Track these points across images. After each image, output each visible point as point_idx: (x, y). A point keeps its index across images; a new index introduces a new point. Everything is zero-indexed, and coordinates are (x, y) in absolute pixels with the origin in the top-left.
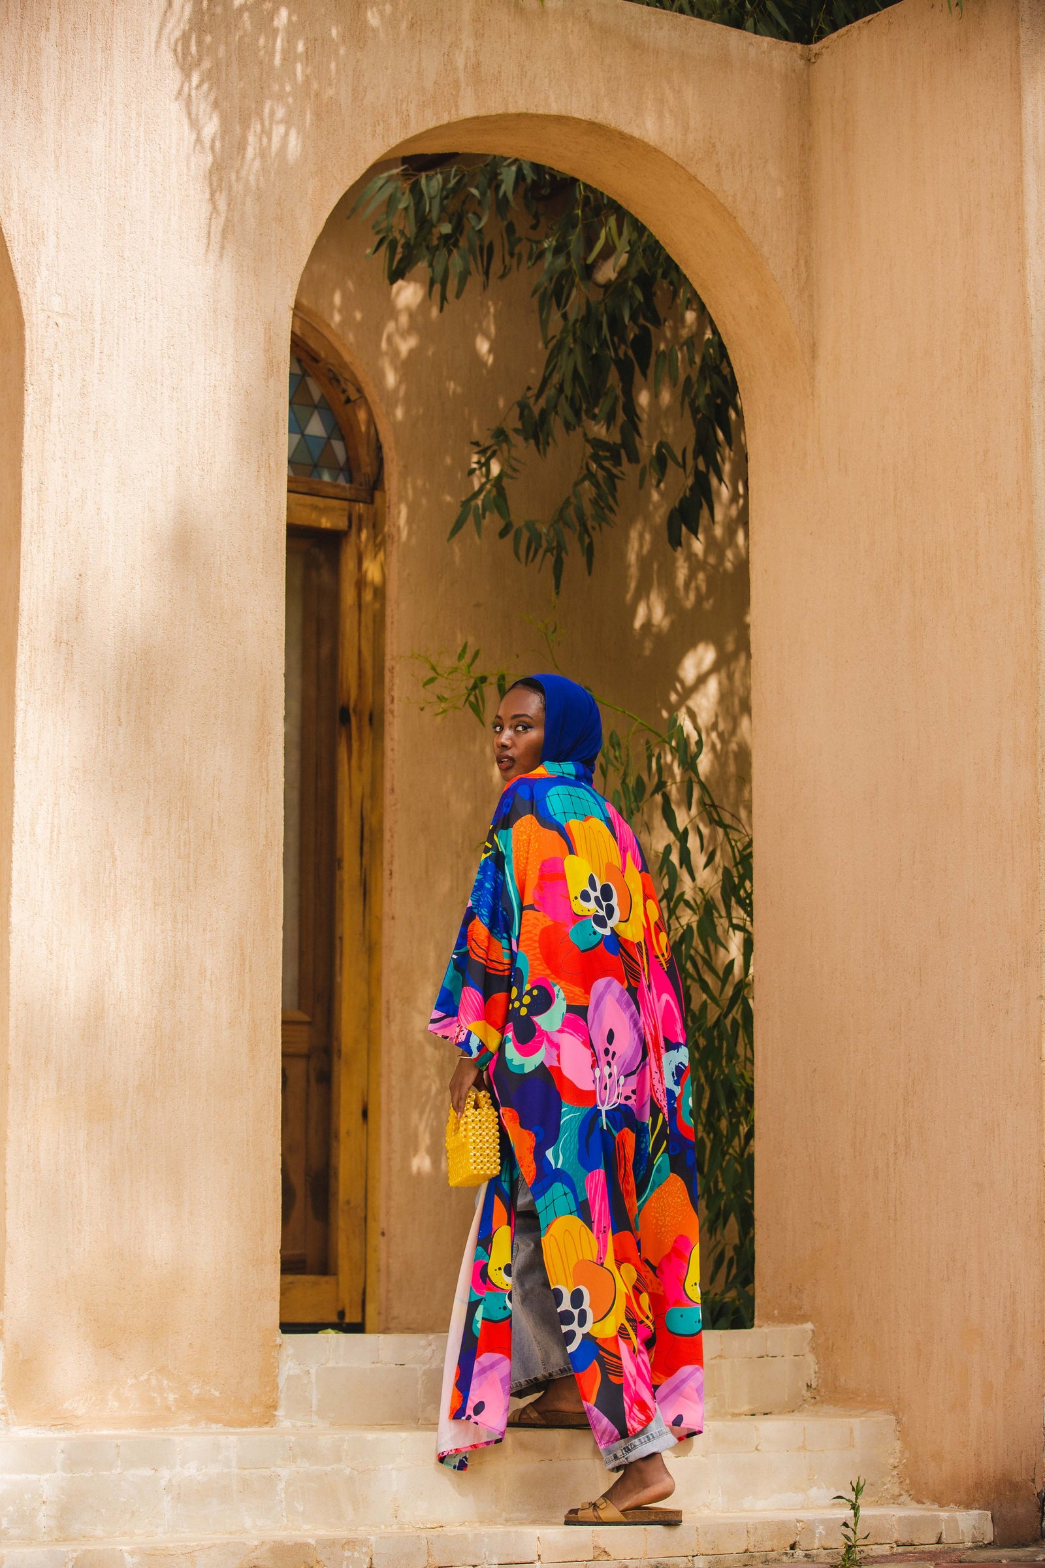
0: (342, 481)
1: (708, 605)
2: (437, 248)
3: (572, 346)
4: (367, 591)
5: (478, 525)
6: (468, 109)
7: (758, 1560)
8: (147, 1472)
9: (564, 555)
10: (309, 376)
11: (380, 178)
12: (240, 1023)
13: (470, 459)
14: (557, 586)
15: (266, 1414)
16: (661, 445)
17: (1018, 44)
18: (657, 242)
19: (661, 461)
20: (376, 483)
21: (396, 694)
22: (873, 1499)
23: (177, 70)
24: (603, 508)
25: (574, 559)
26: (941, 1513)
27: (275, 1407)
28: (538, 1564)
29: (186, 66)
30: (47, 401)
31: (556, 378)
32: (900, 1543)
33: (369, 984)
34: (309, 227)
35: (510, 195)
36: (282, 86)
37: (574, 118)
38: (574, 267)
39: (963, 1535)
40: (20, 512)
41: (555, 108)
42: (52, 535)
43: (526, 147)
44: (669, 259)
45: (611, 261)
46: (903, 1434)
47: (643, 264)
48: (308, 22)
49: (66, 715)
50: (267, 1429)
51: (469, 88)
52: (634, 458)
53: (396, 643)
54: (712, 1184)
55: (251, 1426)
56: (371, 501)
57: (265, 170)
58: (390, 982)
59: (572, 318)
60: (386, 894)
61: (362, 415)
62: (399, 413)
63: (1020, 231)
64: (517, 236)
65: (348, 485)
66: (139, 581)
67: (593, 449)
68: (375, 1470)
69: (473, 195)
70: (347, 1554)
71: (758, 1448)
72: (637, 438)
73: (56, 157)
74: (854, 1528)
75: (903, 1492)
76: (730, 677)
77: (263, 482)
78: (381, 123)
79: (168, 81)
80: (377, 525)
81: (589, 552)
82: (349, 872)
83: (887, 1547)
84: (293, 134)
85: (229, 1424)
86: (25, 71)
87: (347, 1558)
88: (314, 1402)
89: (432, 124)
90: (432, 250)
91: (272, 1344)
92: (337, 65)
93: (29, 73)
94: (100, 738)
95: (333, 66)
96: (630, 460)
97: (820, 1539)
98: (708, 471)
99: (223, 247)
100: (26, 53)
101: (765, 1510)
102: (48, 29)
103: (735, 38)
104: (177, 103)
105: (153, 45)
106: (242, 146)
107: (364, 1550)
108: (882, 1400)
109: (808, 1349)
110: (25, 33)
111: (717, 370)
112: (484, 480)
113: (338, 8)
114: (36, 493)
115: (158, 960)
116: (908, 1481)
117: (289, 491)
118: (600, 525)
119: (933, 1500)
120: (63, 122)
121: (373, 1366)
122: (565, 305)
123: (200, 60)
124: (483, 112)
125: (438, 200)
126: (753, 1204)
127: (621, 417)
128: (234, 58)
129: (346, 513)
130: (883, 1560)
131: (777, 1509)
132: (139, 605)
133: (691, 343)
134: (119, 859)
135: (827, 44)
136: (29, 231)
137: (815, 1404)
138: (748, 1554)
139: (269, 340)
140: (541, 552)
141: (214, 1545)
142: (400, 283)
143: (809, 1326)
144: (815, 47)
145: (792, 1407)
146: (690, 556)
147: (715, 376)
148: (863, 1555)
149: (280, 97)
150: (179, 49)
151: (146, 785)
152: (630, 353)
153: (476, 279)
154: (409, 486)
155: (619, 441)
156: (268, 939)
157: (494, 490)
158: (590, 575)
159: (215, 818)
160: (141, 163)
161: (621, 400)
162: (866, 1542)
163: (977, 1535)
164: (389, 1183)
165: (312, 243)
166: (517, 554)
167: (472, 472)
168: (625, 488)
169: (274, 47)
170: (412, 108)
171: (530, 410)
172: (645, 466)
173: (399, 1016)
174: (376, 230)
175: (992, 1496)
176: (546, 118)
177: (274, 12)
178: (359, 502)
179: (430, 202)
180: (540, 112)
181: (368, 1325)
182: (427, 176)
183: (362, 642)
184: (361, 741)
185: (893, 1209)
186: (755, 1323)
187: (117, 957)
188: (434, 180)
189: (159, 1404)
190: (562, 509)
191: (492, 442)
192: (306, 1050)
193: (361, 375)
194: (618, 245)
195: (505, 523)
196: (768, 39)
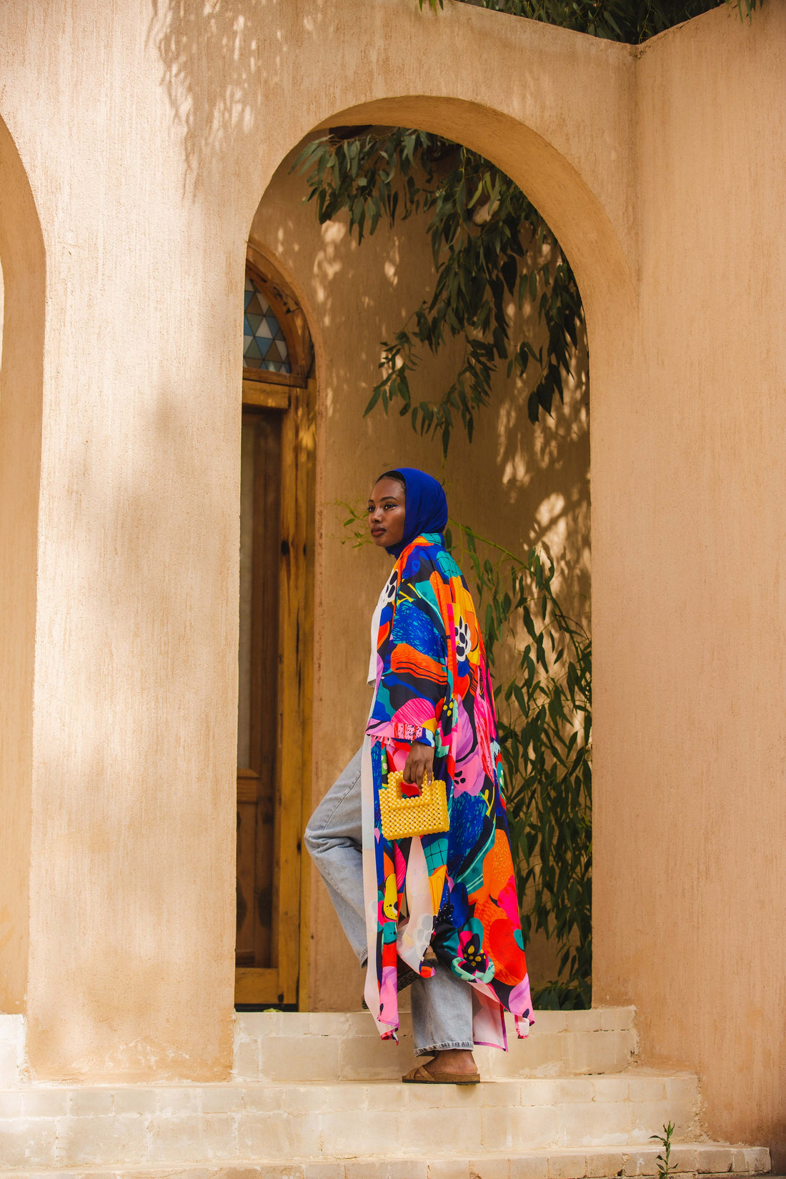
0: (283, 371)
1: (558, 466)
2: (356, 196)
3: (457, 270)
4: (302, 454)
5: (386, 405)
6: (380, 93)
8: (135, 1115)
9: (450, 428)
10: (260, 292)
11: (313, 144)
12: (206, 778)
13: (380, 355)
14: (445, 451)
15: (224, 1070)
16: (523, 345)
18: (521, 192)
19: (524, 357)
20: (309, 373)
21: (323, 531)
22: (680, 1138)
23: (161, 62)
24: (480, 393)
25: (458, 431)
26: (732, 1149)
27: (231, 1067)
29: (168, 60)
30: (63, 311)
31: (445, 295)
32: (700, 1172)
33: (302, 750)
34: (260, 181)
35: (411, 158)
36: (240, 75)
37: (459, 100)
38: (459, 211)
39: (748, 1165)
40: (42, 394)
41: (444, 92)
42: (65, 411)
43: (425, 121)
44: (530, 205)
45: (486, 207)
46: (702, 1088)
47: (510, 209)
48: (259, 27)
49: (76, 547)
50: (224, 1083)
51: (380, 76)
52: (503, 354)
53: (324, 493)
54: (560, 901)
55: (213, 1081)
56: (305, 386)
57: (227, 138)
58: (318, 747)
59: (457, 249)
60: (316, 682)
61: (299, 322)
62: (327, 321)
64: (416, 187)
65: (288, 375)
66: (131, 447)
67: (473, 348)
68: (306, 1114)
69: (383, 157)
71: (594, 1099)
72: (506, 339)
73: (69, 127)
74: (665, 1159)
75: (703, 1133)
76: (575, 520)
77: (224, 373)
78: (314, 103)
79: (154, 71)
80: (310, 404)
81: (470, 426)
82: (288, 665)
83: (691, 1174)
84: (248, 110)
85: (196, 1080)
86: (47, 63)
88: (260, 1063)
89: (352, 103)
90: (352, 198)
91: (228, 1020)
92: (281, 59)
93: (49, 65)
94: (101, 564)
95: (278, 60)
96: (500, 357)
97: (640, 1168)
98: (559, 365)
99: (195, 196)
100: (47, 50)
101: (599, 1146)
102: (64, 32)
103: (581, 41)
104: (161, 88)
105: (143, 44)
106: (209, 120)
107: (298, 1174)
108: (688, 1064)
109: (632, 1025)
110: (47, 35)
111: (566, 289)
112: (390, 371)
113: (282, 17)
114: (53, 380)
115: (144, 731)
116: (706, 1125)
117: (244, 379)
118: (478, 406)
119: (726, 1139)
120: (75, 101)
121: (305, 1036)
122: (452, 240)
123: (178, 55)
124: (391, 95)
125: (356, 161)
126: (591, 916)
127: (494, 324)
128: (203, 53)
129: (287, 395)
131: (608, 1145)
132: (131, 464)
133: (546, 268)
134: (115, 655)
135: (649, 44)
136: (49, 183)
137: (637, 1066)
139: (229, 265)
140: (433, 427)
141: (185, 1171)
142: (328, 222)
143: (633, 1008)
144: (641, 46)
145: (619, 1069)
146: (545, 429)
147: (564, 293)
149: (238, 83)
150: (163, 47)
151: (136, 599)
152: (501, 275)
153: (385, 220)
154: (334, 375)
155: (492, 342)
156: (227, 716)
157: (398, 378)
158: (470, 442)
159: (188, 624)
160: (134, 132)
161: (494, 312)
162: (674, 1170)
163: (758, 1165)
164: (318, 899)
165: (262, 193)
166: (414, 427)
167: (382, 365)
168: (497, 377)
169: (234, 46)
170: (338, 91)
171: (425, 318)
172: (512, 361)
173: (325, 773)
174: (310, 183)
175: (771, 1136)
176: (438, 99)
177: (234, 19)
178: (296, 387)
179: (351, 163)
180: (433, 95)
181: (301, 1006)
182: (348, 143)
183: (299, 492)
184: (297, 568)
185: (696, 920)
186: (592, 1005)
187: (114, 728)
188: (354, 145)
189: (144, 1065)
190: (449, 393)
191: (397, 343)
192: (254, 799)
193: (298, 292)
194: (491, 195)
195: (404, 403)
196: (606, 40)
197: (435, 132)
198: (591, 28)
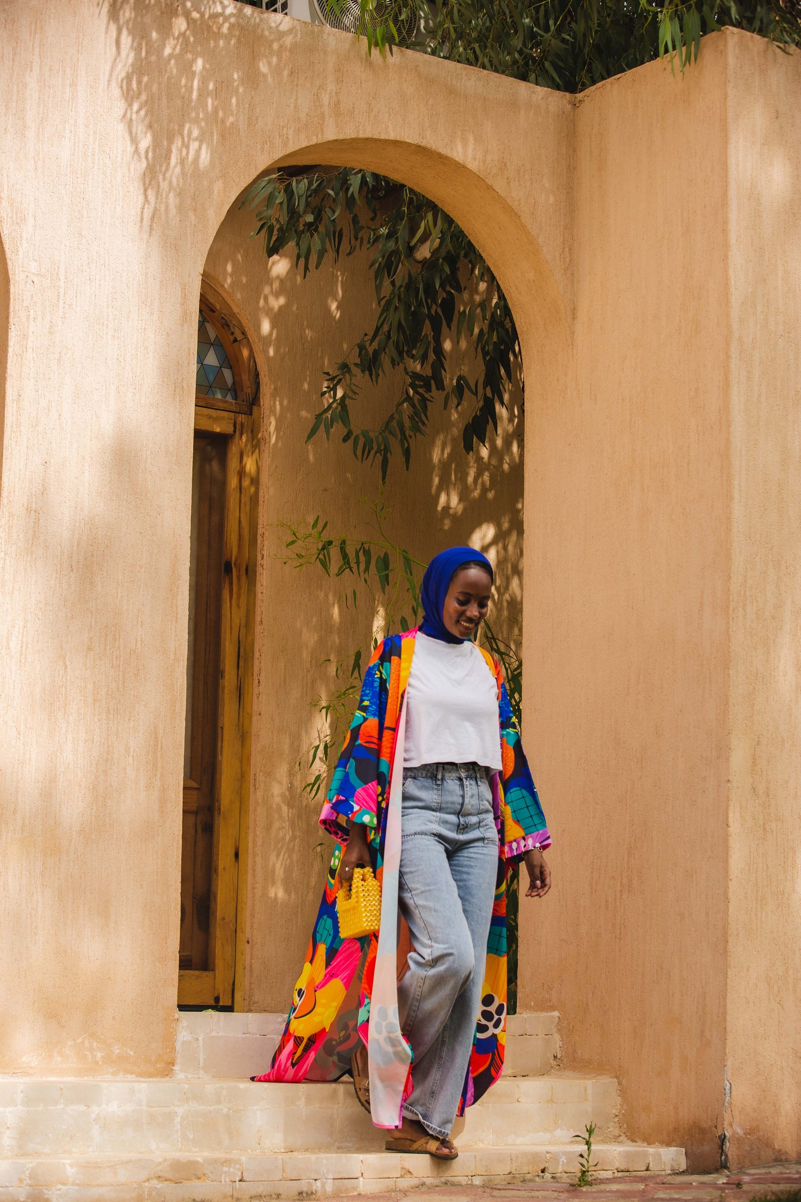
0: (229, 398)
1: (490, 495)
2: (303, 232)
3: (398, 305)
4: (246, 479)
5: (328, 433)
6: (331, 134)
7: (518, 1180)
8: (82, 1108)
9: (389, 455)
10: (208, 322)
11: (263, 181)
12: (154, 787)
13: (322, 385)
14: (384, 478)
15: (166, 1068)
16: (460, 378)
17: (726, 98)
18: (462, 232)
19: (459, 390)
20: (255, 400)
21: (265, 553)
22: (600, 1138)
23: (123, 101)
24: (417, 422)
25: (396, 457)
26: (649, 1149)
27: (173, 1064)
28: (361, 1179)
29: (129, 96)
30: (25, 336)
31: (386, 328)
32: (619, 1170)
33: (241, 762)
34: (215, 217)
35: (356, 195)
36: (198, 114)
37: (406, 142)
38: (401, 248)
39: (665, 1165)
40: (4, 416)
41: (391, 135)
42: (26, 433)
43: (371, 162)
44: (470, 244)
45: (428, 244)
46: (623, 1092)
47: (450, 247)
48: (217, 69)
49: (34, 563)
50: (167, 1079)
51: (332, 119)
52: (441, 386)
53: (266, 516)
55: (156, 1077)
56: (250, 413)
57: (184, 174)
58: (257, 760)
59: (398, 284)
60: (255, 697)
61: (245, 353)
62: (271, 352)
63: (725, 231)
64: (360, 225)
65: (234, 402)
66: (87, 468)
67: (411, 379)
68: (245, 1110)
69: (329, 194)
70: (225, 1169)
71: (520, 1100)
72: (443, 371)
73: (35, 162)
74: (587, 1157)
75: (621, 1134)
76: (505, 548)
77: (178, 399)
78: (268, 142)
79: (116, 109)
80: (254, 430)
81: (407, 453)
82: (229, 681)
83: (610, 1172)
84: (204, 147)
85: (140, 1075)
86: (14, 99)
87: (225, 1172)
88: (201, 1060)
89: (304, 144)
90: (299, 234)
91: (171, 1018)
92: (237, 100)
93: (17, 101)
94: (58, 580)
95: (234, 100)
96: (438, 389)
97: (563, 1166)
98: (493, 396)
99: (151, 229)
100: (15, 87)
101: (523, 1145)
102: (31, 70)
103: (523, 89)
104: (122, 125)
105: (106, 83)
106: (168, 157)
107: (238, 1166)
108: (608, 1067)
109: (555, 1030)
110: (15, 72)
111: (501, 324)
112: (331, 401)
113: (239, 60)
114: (15, 403)
115: (95, 741)
116: (625, 1126)
117: (196, 406)
118: (415, 435)
119: (644, 1140)
120: (41, 137)
121: (244, 1035)
122: (394, 274)
123: (140, 94)
124: (341, 137)
125: (304, 198)
126: (517, 925)
127: (432, 357)
128: (164, 93)
129: (232, 422)
130: (607, 1182)
131: (531, 1144)
132: (87, 485)
133: (483, 305)
134: (69, 667)
135: (588, 94)
136: (14, 215)
137: (560, 1070)
138: (511, 1175)
139: (184, 296)
140: (373, 452)
141: (131, 1161)
142: (275, 257)
143: (556, 1014)
144: (580, 96)
145: (543, 1072)
146: (479, 459)
147: (500, 329)
148: (593, 1178)
149: (196, 121)
150: (124, 86)
151: (90, 614)
152: (439, 310)
153: (330, 255)
154: (278, 403)
155: (430, 374)
156: (174, 727)
157: (339, 407)
158: (407, 470)
159: (139, 639)
160: (96, 167)
161: (432, 345)
162: (595, 1168)
163: (674, 1165)
164: (253, 905)
165: (217, 228)
166: (355, 454)
167: (323, 394)
168: (434, 408)
169: (192, 87)
170: (291, 132)
171: (366, 350)
172: (448, 393)
173: (262, 785)
174: (258, 218)
175: (686, 1137)
176: (386, 142)
177: (194, 61)
178: (242, 414)
179: (299, 199)
180: (382, 138)
181: (236, 1007)
182: (297, 180)
183: (242, 515)
184: (239, 587)
185: (618, 931)
186: (517, 1011)
187: (66, 738)
188: (302, 183)
189: (90, 1060)
190: (388, 423)
191: (339, 373)
192: (195, 809)
193: (245, 322)
194: (433, 231)
195: (347, 431)
196: (546, 89)
197: (382, 172)
198: (533, 77)
